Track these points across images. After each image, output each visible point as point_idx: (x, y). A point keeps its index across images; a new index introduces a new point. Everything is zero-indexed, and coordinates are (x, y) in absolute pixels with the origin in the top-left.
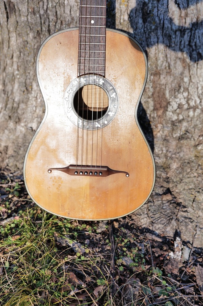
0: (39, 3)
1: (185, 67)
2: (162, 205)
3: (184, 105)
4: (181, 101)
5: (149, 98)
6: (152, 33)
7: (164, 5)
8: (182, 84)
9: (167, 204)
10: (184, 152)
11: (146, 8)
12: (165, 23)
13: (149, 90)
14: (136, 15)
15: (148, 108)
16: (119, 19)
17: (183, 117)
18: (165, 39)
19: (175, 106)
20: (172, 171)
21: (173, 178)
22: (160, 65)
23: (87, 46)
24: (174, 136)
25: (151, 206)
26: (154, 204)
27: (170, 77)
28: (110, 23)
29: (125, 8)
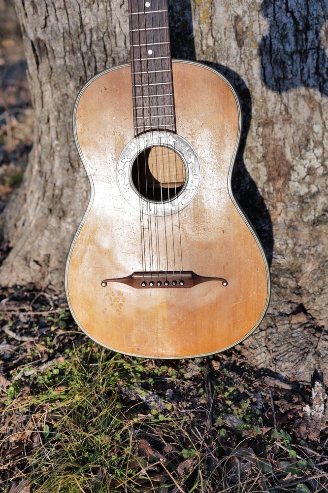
0: (79, 36)
1: (314, 109)
2: (290, 331)
3: (317, 168)
4: (312, 163)
5: (258, 162)
6: (254, 61)
7: (269, 16)
8: (311, 136)
9: (299, 330)
10: (323, 244)
11: (240, 24)
12: (273, 43)
13: (257, 151)
14: (225, 36)
15: (259, 178)
16: (200, 46)
17: (318, 188)
18: (275, 68)
19: (303, 172)
20: (305, 275)
21: (307, 287)
22: (271, 109)
23: (144, 89)
24: (306, 220)
25: (271, 333)
26: (276, 330)
27: (291, 127)
28: (186, 53)
29: (208, 28)
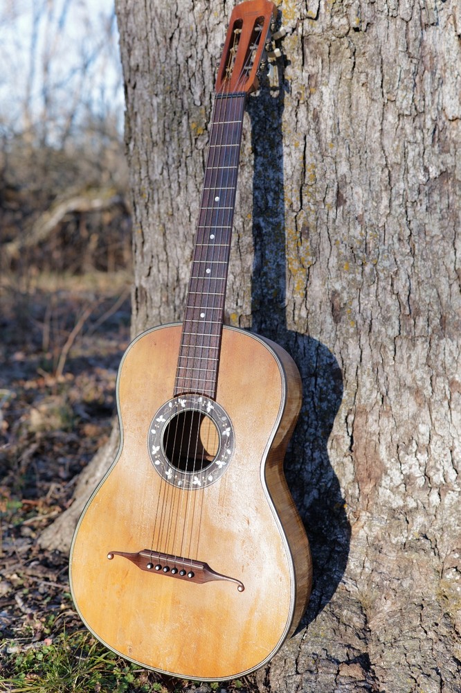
0: (174, 289)
1: (422, 405)
2: (334, 685)
3: (417, 478)
4: (412, 470)
5: (345, 456)
6: (350, 340)
7: (371, 295)
8: (415, 438)
9: (347, 686)
10: (412, 579)
11: (338, 299)
12: (373, 324)
13: (344, 441)
14: (320, 309)
15: (344, 475)
16: (292, 316)
17: (417, 503)
18: (374, 351)
19: (398, 479)
20: (379, 616)
21: (378, 633)
22: (364, 396)
23: (191, 349)
24: (394, 542)
25: (308, 680)
26: (316, 679)
27: (389, 421)
28: (277, 321)
29: (301, 299)
